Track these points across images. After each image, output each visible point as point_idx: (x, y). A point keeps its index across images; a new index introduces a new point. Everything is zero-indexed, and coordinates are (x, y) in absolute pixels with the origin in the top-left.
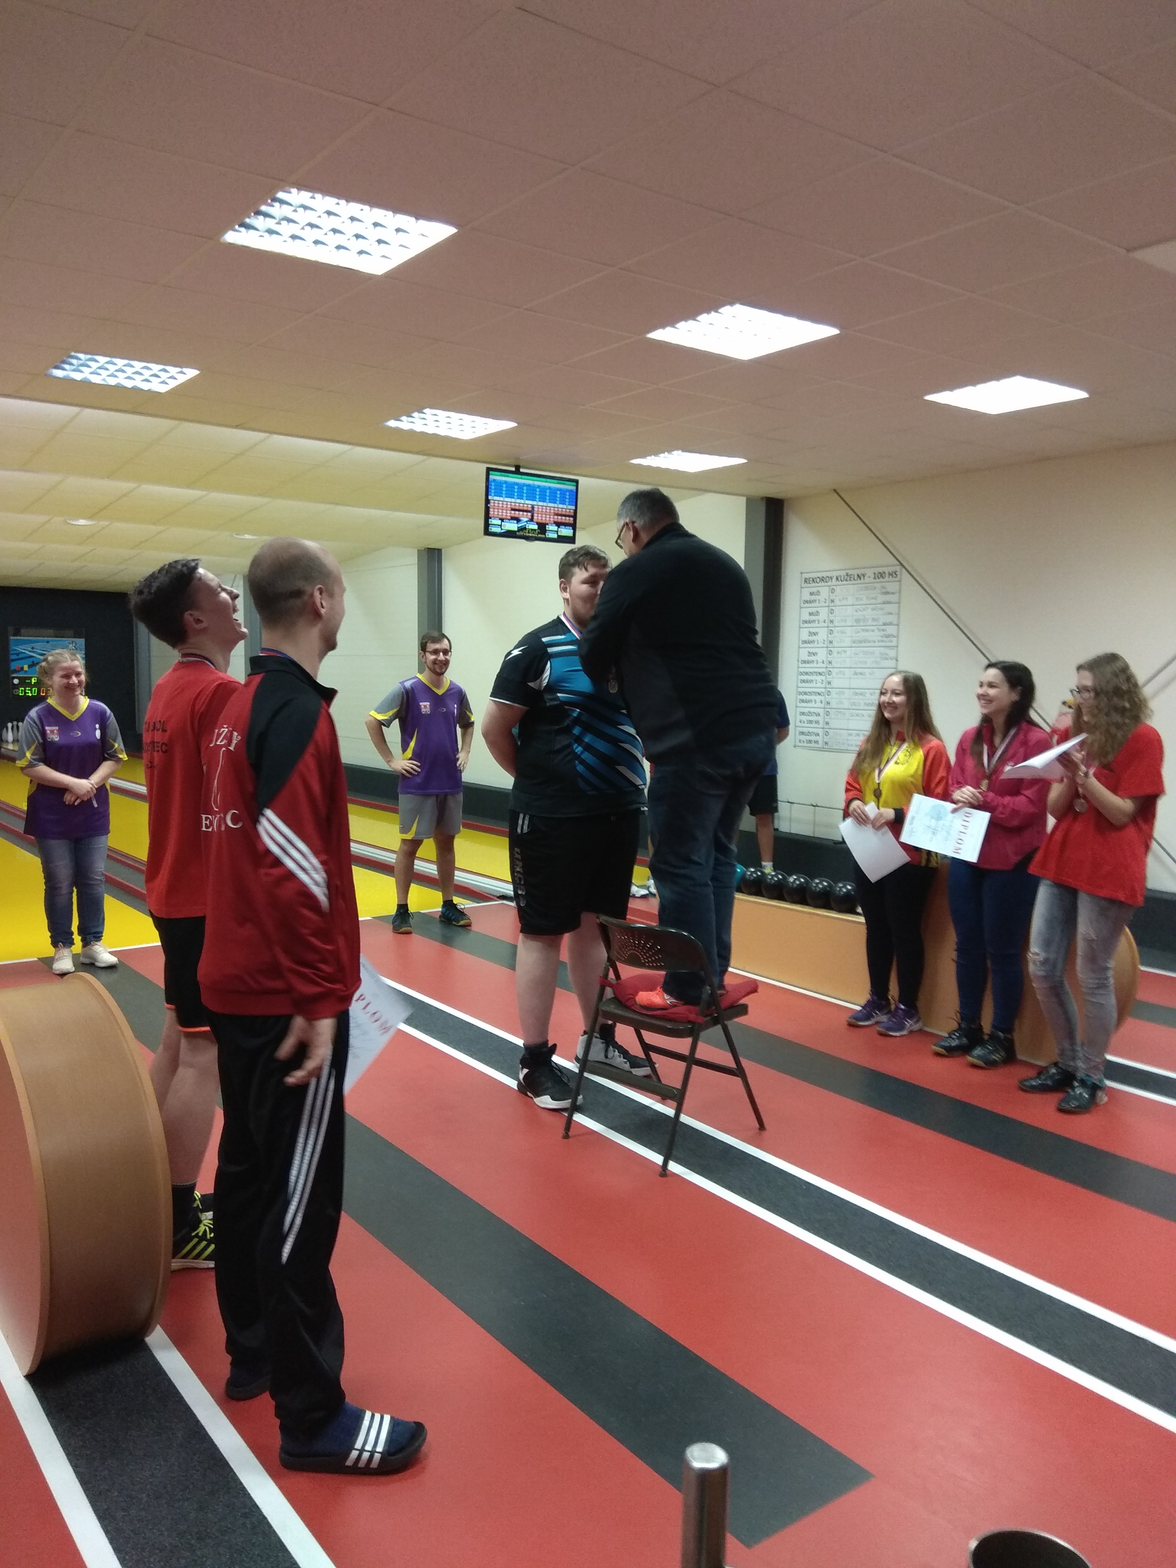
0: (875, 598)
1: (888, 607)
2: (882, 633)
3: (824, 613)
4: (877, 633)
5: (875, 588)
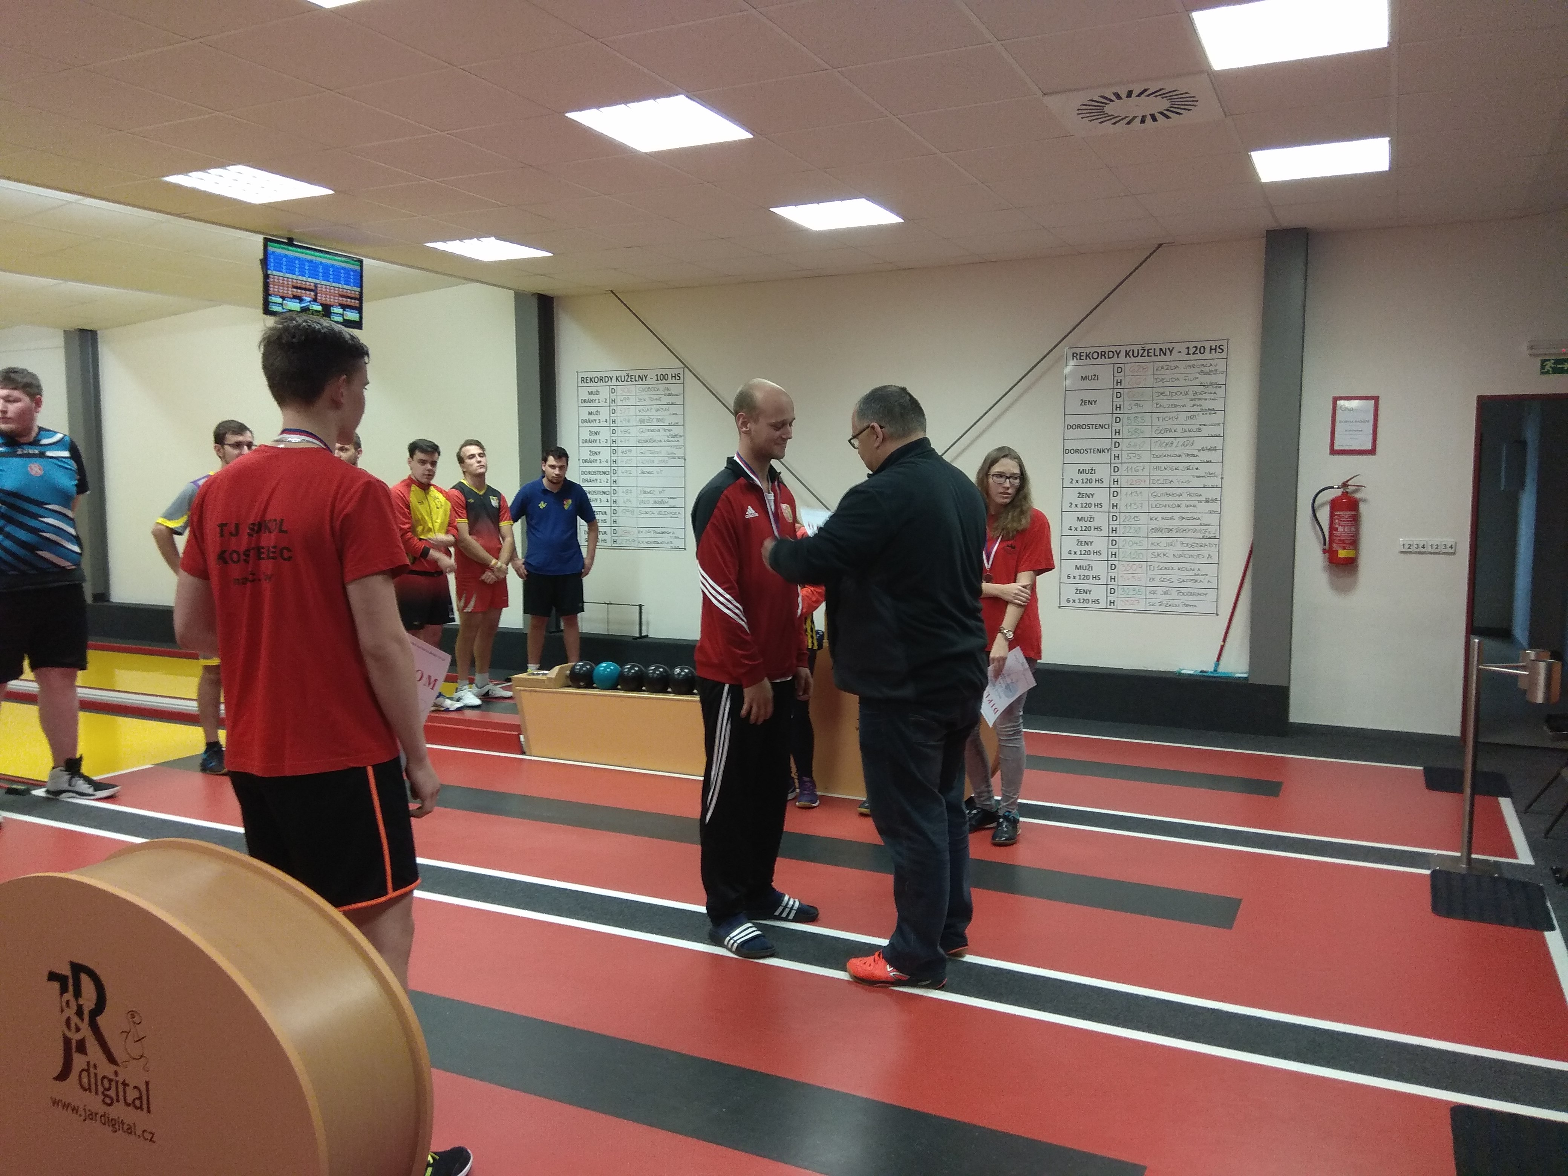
0: (659, 399)
1: (673, 408)
2: (668, 433)
3: (605, 413)
4: (662, 433)
5: (658, 390)
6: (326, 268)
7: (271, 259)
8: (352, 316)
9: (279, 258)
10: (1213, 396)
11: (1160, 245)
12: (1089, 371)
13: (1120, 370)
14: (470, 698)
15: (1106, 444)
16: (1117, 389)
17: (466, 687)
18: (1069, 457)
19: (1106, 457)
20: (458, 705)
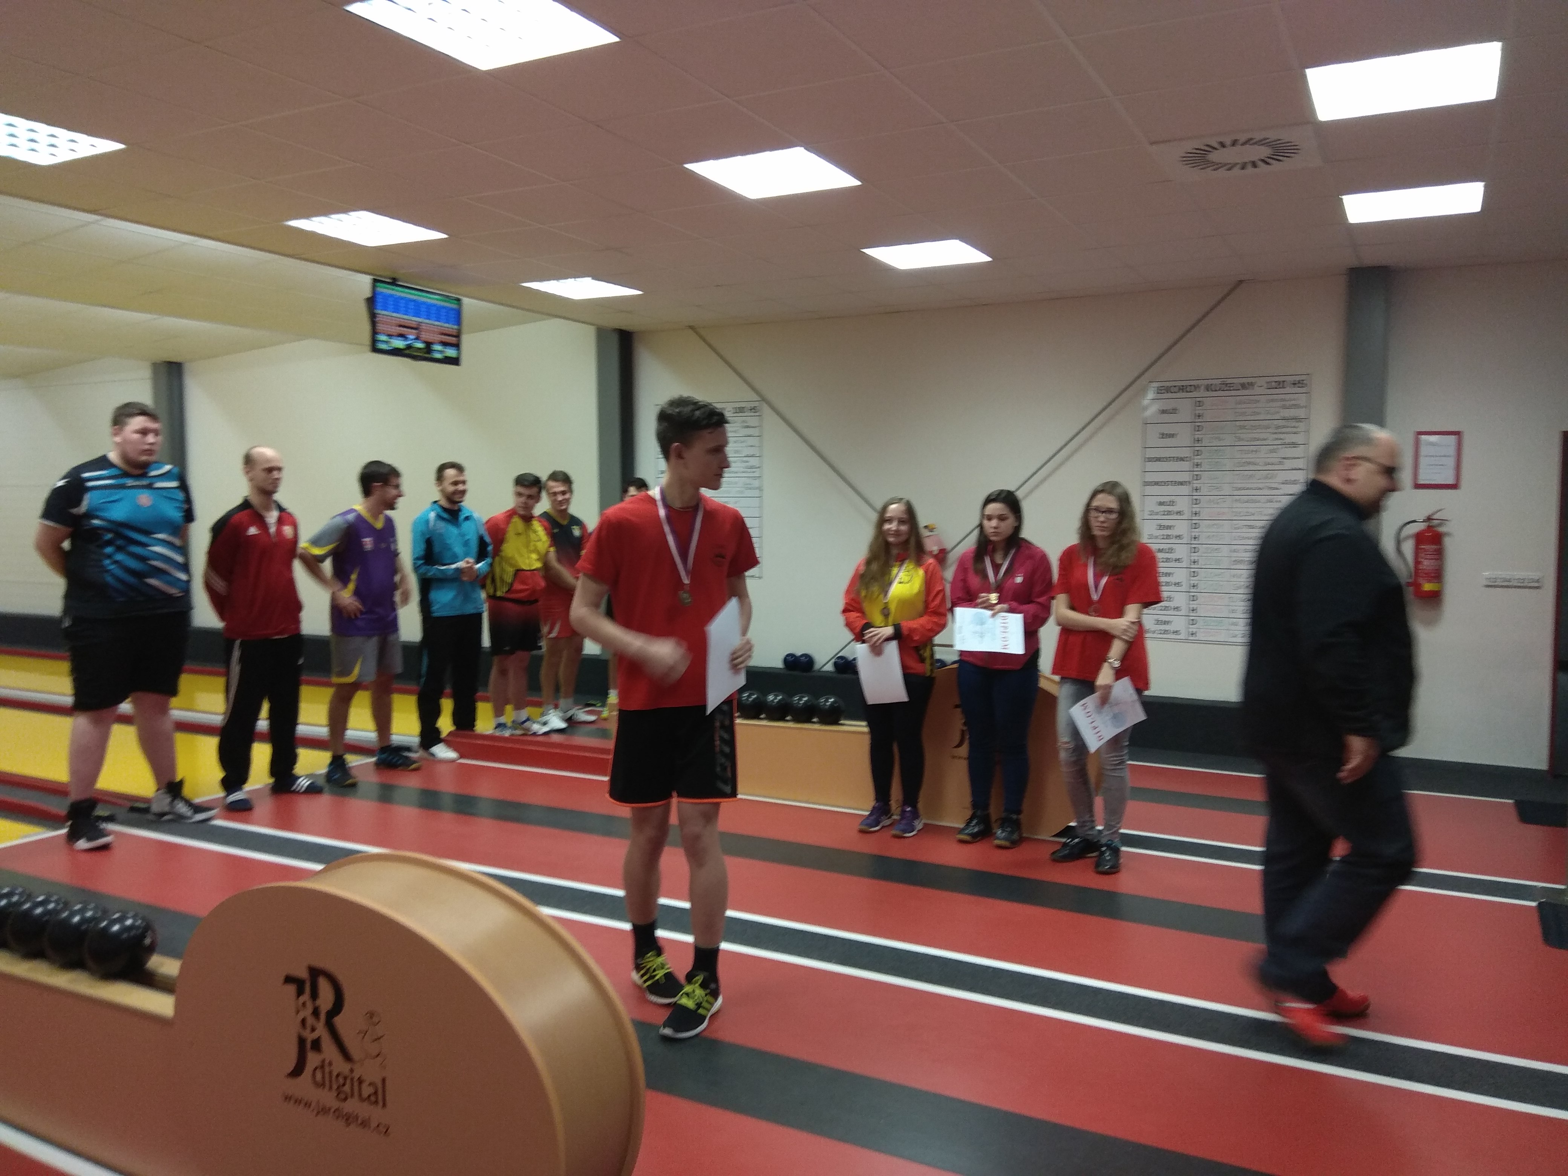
1: (751, 441)
2: (745, 464)
6: (429, 306)
7: (379, 299)
8: (451, 352)
9: (386, 297)
10: (1294, 430)
11: (1241, 282)
12: (1169, 405)
13: (1199, 404)
14: (556, 721)
15: (1185, 477)
16: (1197, 422)
17: (551, 711)
18: (1149, 490)
19: (1185, 490)
20: (545, 729)
